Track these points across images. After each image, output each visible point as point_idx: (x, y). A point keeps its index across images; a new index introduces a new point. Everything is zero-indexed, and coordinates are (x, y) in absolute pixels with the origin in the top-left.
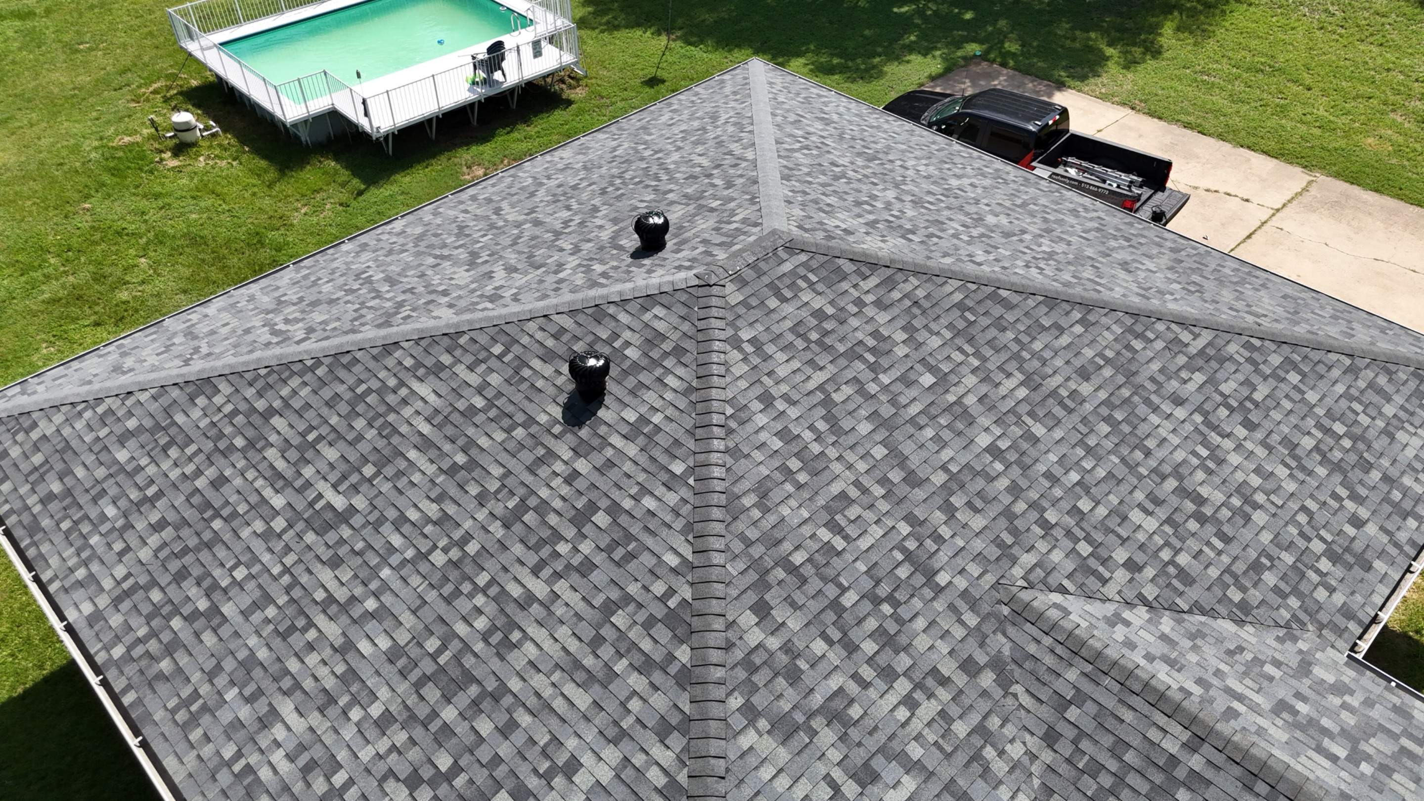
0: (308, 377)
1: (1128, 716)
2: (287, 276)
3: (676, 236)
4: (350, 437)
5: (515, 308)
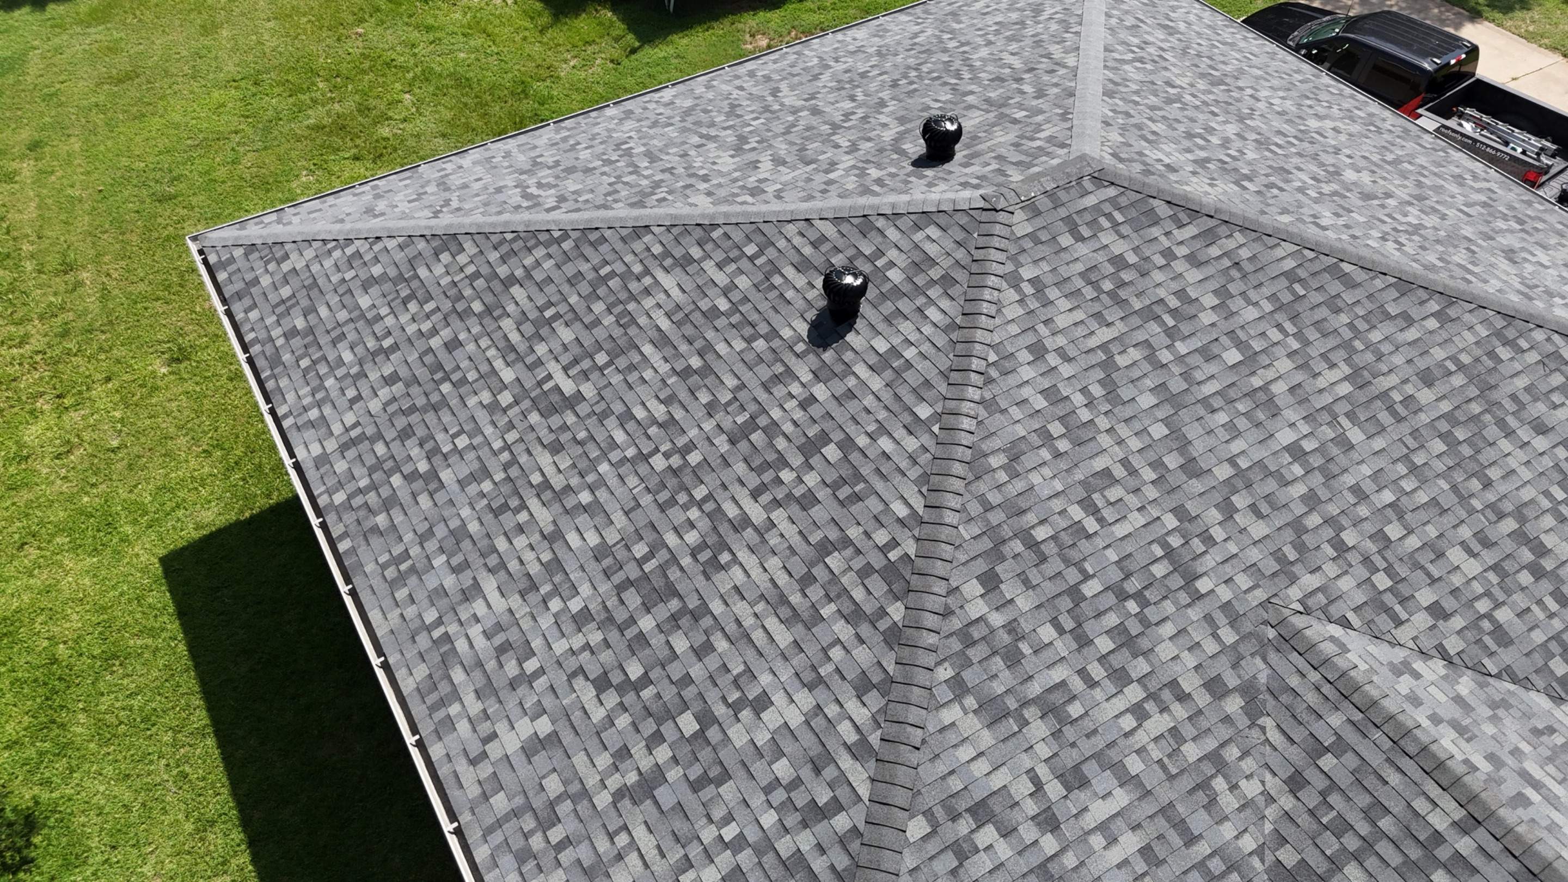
0: (553, 249)
1: (1394, 778)
2: (546, 135)
3: (968, 146)
4: (587, 320)
5: (776, 206)
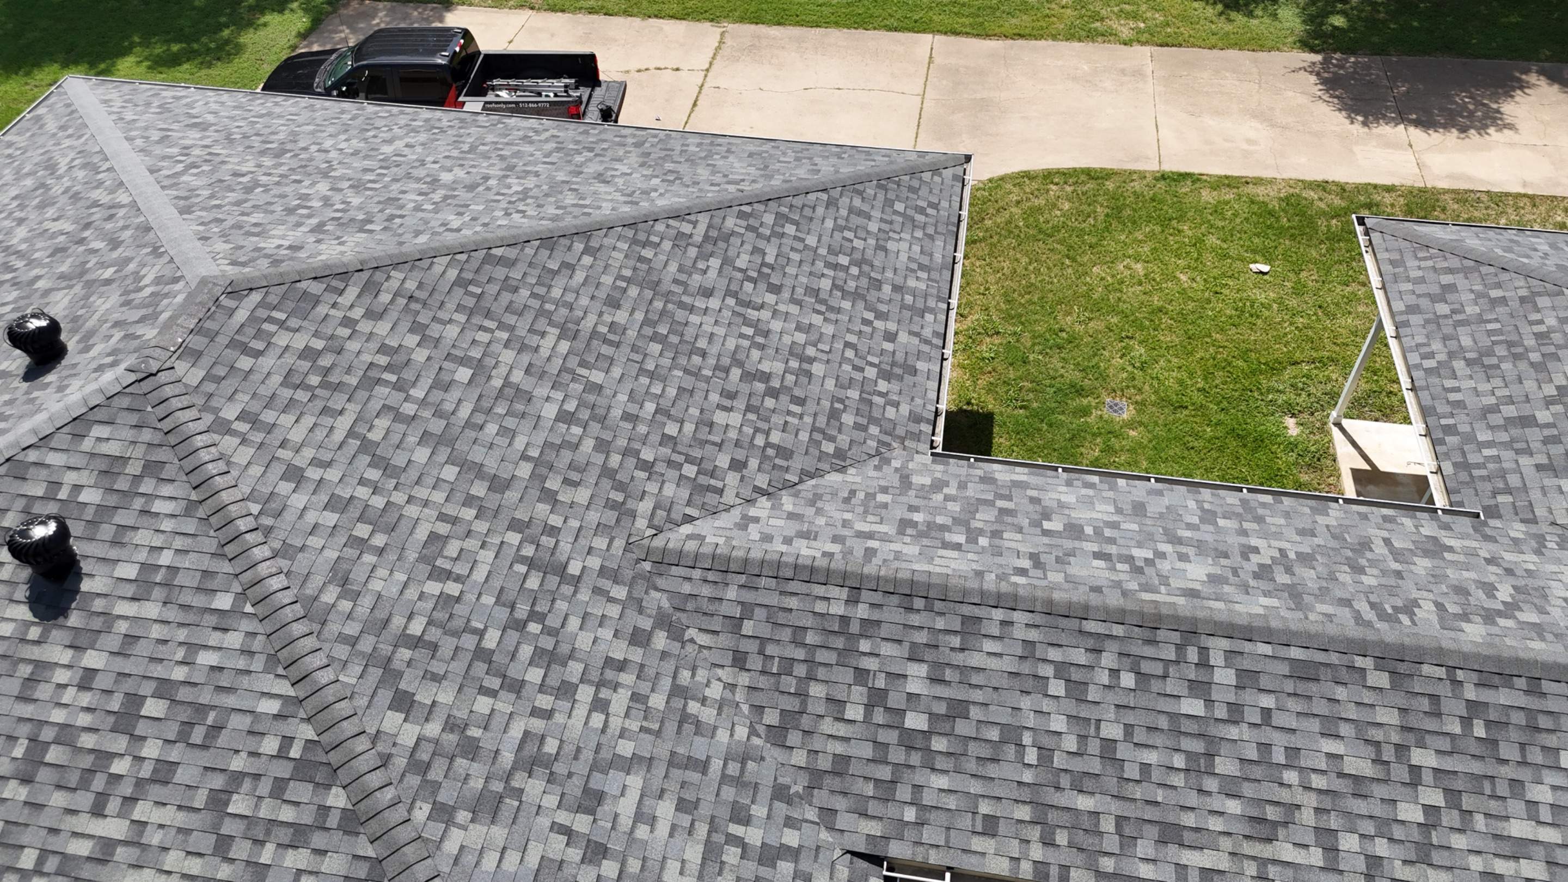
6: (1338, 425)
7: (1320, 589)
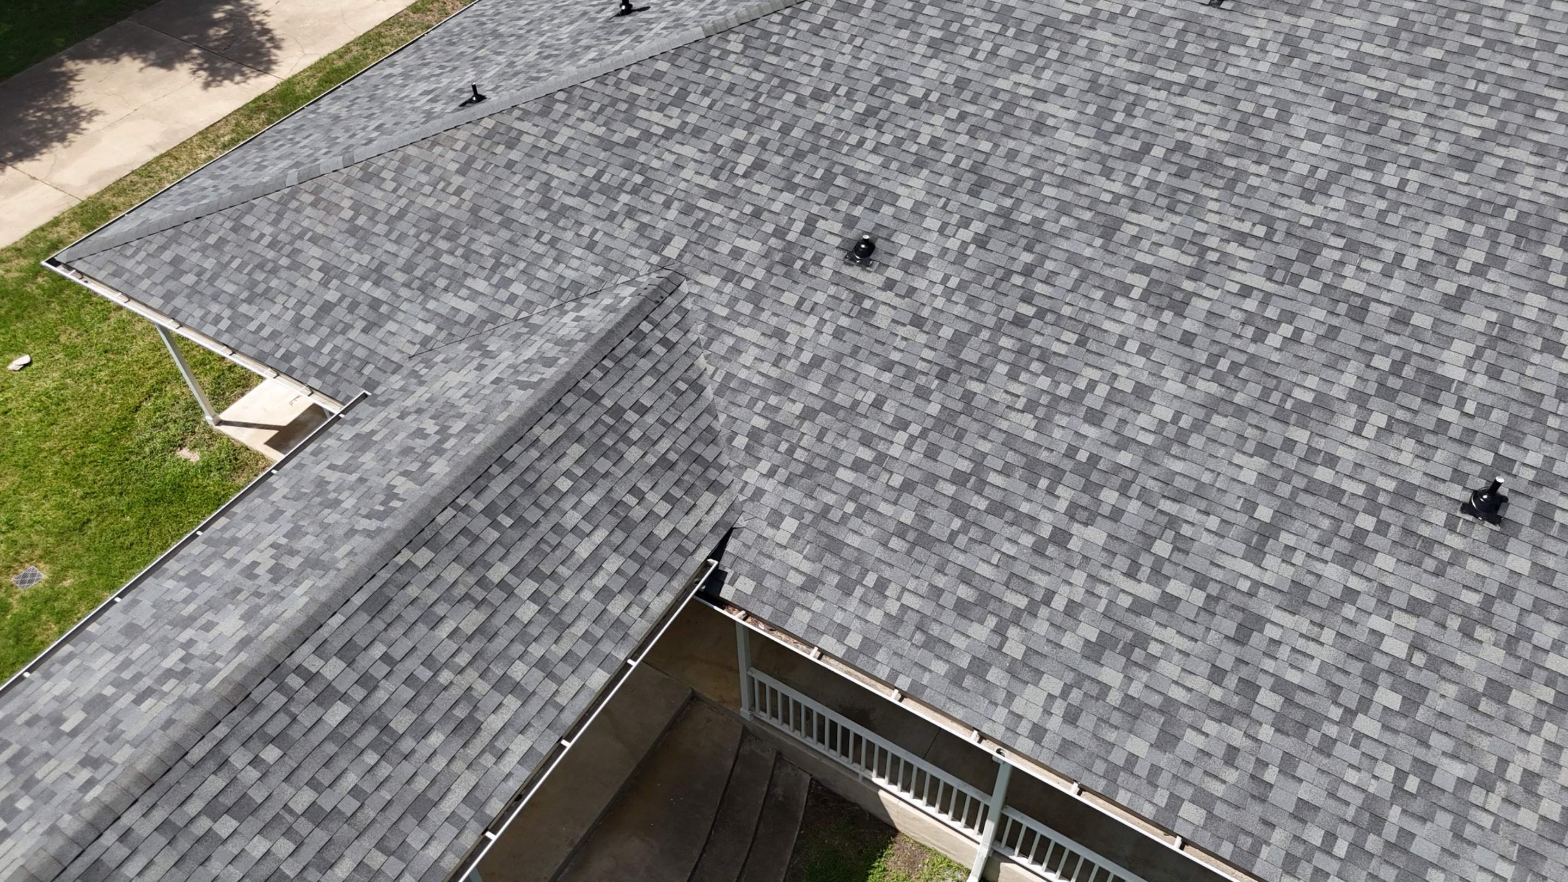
6: (221, 423)
7: (326, 542)
